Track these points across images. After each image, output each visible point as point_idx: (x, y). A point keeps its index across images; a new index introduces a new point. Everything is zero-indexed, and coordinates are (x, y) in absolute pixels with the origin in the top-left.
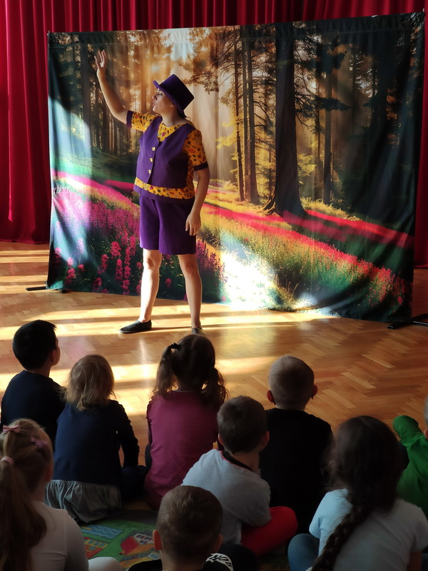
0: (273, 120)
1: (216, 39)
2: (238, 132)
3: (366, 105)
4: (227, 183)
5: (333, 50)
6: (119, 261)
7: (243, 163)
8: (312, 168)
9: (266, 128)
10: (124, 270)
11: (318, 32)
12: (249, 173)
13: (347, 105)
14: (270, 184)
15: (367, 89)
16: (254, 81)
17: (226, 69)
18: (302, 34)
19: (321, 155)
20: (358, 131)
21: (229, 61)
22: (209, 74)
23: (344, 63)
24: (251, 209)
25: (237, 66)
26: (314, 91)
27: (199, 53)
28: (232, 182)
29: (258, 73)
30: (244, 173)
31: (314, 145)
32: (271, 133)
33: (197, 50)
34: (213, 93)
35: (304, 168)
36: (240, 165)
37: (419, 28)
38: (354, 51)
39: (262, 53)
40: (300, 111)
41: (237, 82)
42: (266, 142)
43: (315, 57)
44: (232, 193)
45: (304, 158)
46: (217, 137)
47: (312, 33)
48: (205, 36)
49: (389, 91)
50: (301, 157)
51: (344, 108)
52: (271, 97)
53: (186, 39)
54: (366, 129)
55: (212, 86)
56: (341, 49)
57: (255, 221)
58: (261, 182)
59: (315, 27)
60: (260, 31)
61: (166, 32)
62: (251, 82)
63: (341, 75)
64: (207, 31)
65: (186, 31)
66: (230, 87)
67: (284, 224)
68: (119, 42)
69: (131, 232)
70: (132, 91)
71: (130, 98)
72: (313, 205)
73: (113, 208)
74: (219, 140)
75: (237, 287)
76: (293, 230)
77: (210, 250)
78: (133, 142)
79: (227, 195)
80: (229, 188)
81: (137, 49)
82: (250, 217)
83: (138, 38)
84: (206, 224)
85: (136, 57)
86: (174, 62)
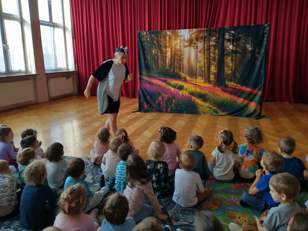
0: (217, 57)
1: (198, 32)
2: (204, 61)
3: (249, 52)
4: (200, 77)
5: (238, 35)
6: (162, 103)
7: (206, 71)
8: (230, 72)
9: (214, 60)
10: (163, 105)
11: (233, 30)
12: (208, 74)
14: (215, 77)
15: (249, 47)
16: (210, 45)
17: (201, 42)
18: (228, 31)
19: (233, 68)
20: (246, 60)
21: (202, 39)
22: (195, 44)
23: (242, 40)
24: (208, 85)
25: (205, 41)
26: (231, 48)
27: (191, 37)
28: (202, 77)
29: (212, 43)
30: (206, 74)
31: (231, 65)
32: (216, 61)
33: (191, 36)
34: (196, 49)
35: (227, 72)
36: (205, 72)
37: (267, 29)
38: (245, 36)
39: (213, 37)
40: (226, 54)
41: (204, 46)
42: (214, 64)
43: (232, 38)
44: (202, 80)
46: (197, 63)
47: (231, 30)
48: (194, 31)
49: (257, 48)
50: (226, 69)
51: (241, 53)
52: (216, 50)
53: (187, 33)
54: (248, 60)
55: (196, 47)
56: (241, 35)
57: (209, 89)
58: (212, 77)
59: (232, 28)
60: (213, 30)
61: (180, 30)
62: (209, 46)
63: (240, 43)
64: (195, 30)
65: (187, 30)
66: (202, 47)
67: (219, 89)
68: (163, 34)
69: (166, 94)
70: (167, 49)
71: (167, 52)
72: (229, 83)
73: (160, 86)
74: (198, 64)
75: (202, 109)
76: (222, 91)
77: (193, 98)
78: (167, 65)
79: (200, 81)
80: (201, 79)
81: (169, 36)
82: (208, 87)
83: (170, 32)
84: (192, 90)
85: (169, 38)
86: (182, 40)
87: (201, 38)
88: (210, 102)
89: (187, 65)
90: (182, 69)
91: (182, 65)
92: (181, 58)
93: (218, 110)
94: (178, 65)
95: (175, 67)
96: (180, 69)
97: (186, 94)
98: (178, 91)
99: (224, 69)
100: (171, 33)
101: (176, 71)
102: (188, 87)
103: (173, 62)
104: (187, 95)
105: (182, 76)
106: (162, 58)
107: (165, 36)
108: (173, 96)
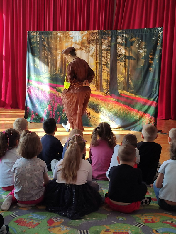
0: (109, 63)
1: (89, 35)
2: (96, 67)
3: (142, 58)
5: (131, 39)
6: (51, 112)
7: (98, 78)
8: (123, 79)
9: (106, 65)
10: (53, 115)
11: (126, 33)
12: (100, 81)
13: (135, 58)
14: (107, 85)
15: (142, 53)
17: (93, 45)
18: (120, 34)
19: (126, 75)
20: (139, 67)
21: (94, 42)
22: (86, 47)
23: (135, 44)
24: (100, 93)
25: (96, 44)
26: (124, 53)
27: (83, 39)
28: (93, 84)
29: (104, 47)
30: (98, 81)
31: (123, 72)
32: (108, 67)
33: (82, 39)
34: (87, 53)
35: (120, 79)
37: (161, 33)
38: (138, 40)
39: (106, 40)
40: (119, 60)
41: (96, 50)
42: (106, 70)
43: (125, 42)
44: (93, 88)
45: (120, 76)
47: (123, 33)
48: (85, 33)
49: (150, 54)
50: (119, 75)
52: (108, 55)
53: (79, 35)
54: (142, 66)
55: (87, 51)
56: (133, 39)
57: (101, 98)
58: (104, 84)
60: (105, 33)
61: (71, 32)
62: (102, 50)
63: (134, 48)
65: (79, 32)
66: (94, 51)
67: (112, 99)
68: (54, 35)
70: (58, 52)
72: (123, 92)
75: (94, 121)
80: (92, 86)
83: (61, 33)
85: (60, 40)
86: (74, 42)
88: (102, 113)
93: (111, 123)
99: (117, 76)
106: (52, 62)
107: (56, 37)
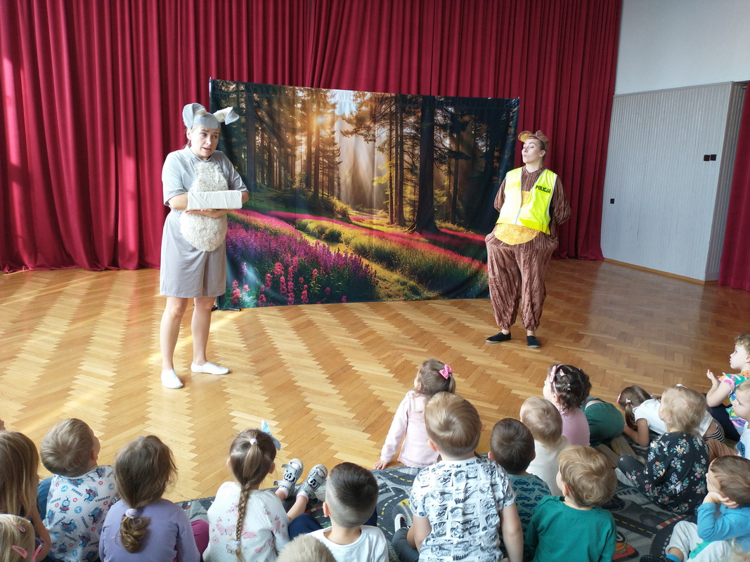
0: (418, 165)
1: (375, 102)
2: (391, 173)
3: (481, 157)
4: (381, 211)
5: (461, 118)
6: (283, 278)
7: (394, 197)
8: (445, 199)
9: (412, 171)
10: (287, 285)
11: (452, 105)
12: (398, 204)
13: (470, 156)
14: (414, 211)
15: (482, 146)
16: (404, 136)
17: (383, 126)
18: (441, 105)
19: (451, 190)
20: (476, 174)
21: (385, 119)
22: (368, 128)
23: (468, 128)
24: (398, 230)
25: (391, 124)
26: (448, 146)
27: (360, 111)
28: (384, 211)
29: (407, 130)
30: (394, 204)
31: (446, 183)
32: (416, 174)
33: (359, 108)
34: (371, 143)
35: (438, 199)
36: (392, 197)
37: (516, 109)
38: (475, 120)
39: (411, 116)
40: (437, 159)
41: (391, 136)
42: (412, 181)
43: (449, 122)
44: (384, 219)
45: (439, 193)
46: (373, 177)
47: (447, 105)
48: (366, 98)
49: (496, 149)
50: (437, 191)
51: (467, 158)
52: (416, 148)
53: (350, 100)
54: (481, 173)
55: (370, 138)
56: (466, 118)
57: (401, 239)
58: (407, 210)
60: (411, 100)
61: (332, 92)
62: (402, 136)
63: (464, 135)
64: (368, 95)
65: (352, 92)
66: (386, 139)
67: (422, 239)
68: (287, 95)
69: (294, 254)
70: (298, 137)
71: (296, 143)
72: (443, 225)
73: (276, 235)
74: (375, 179)
75: (386, 288)
76: (429, 243)
77: (365, 262)
78: (298, 179)
79: (380, 220)
80: (382, 215)
81: (304, 102)
82: (397, 236)
83: (305, 93)
84: (362, 243)
85: (303, 109)
86: (338, 117)
87: (384, 116)
88: (402, 270)
89: (349, 180)
90: (336, 190)
91: (336, 179)
92: (333, 163)
93: (420, 288)
94: (326, 179)
95: (320, 185)
96: (331, 189)
97: (346, 254)
98: (327, 246)
99: (432, 193)
100: (308, 95)
101: (320, 195)
102: (353, 235)
103: (313, 172)
104: (349, 255)
105: (336, 207)
106: (283, 161)
107: (291, 100)
108: (315, 259)
